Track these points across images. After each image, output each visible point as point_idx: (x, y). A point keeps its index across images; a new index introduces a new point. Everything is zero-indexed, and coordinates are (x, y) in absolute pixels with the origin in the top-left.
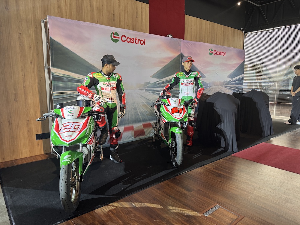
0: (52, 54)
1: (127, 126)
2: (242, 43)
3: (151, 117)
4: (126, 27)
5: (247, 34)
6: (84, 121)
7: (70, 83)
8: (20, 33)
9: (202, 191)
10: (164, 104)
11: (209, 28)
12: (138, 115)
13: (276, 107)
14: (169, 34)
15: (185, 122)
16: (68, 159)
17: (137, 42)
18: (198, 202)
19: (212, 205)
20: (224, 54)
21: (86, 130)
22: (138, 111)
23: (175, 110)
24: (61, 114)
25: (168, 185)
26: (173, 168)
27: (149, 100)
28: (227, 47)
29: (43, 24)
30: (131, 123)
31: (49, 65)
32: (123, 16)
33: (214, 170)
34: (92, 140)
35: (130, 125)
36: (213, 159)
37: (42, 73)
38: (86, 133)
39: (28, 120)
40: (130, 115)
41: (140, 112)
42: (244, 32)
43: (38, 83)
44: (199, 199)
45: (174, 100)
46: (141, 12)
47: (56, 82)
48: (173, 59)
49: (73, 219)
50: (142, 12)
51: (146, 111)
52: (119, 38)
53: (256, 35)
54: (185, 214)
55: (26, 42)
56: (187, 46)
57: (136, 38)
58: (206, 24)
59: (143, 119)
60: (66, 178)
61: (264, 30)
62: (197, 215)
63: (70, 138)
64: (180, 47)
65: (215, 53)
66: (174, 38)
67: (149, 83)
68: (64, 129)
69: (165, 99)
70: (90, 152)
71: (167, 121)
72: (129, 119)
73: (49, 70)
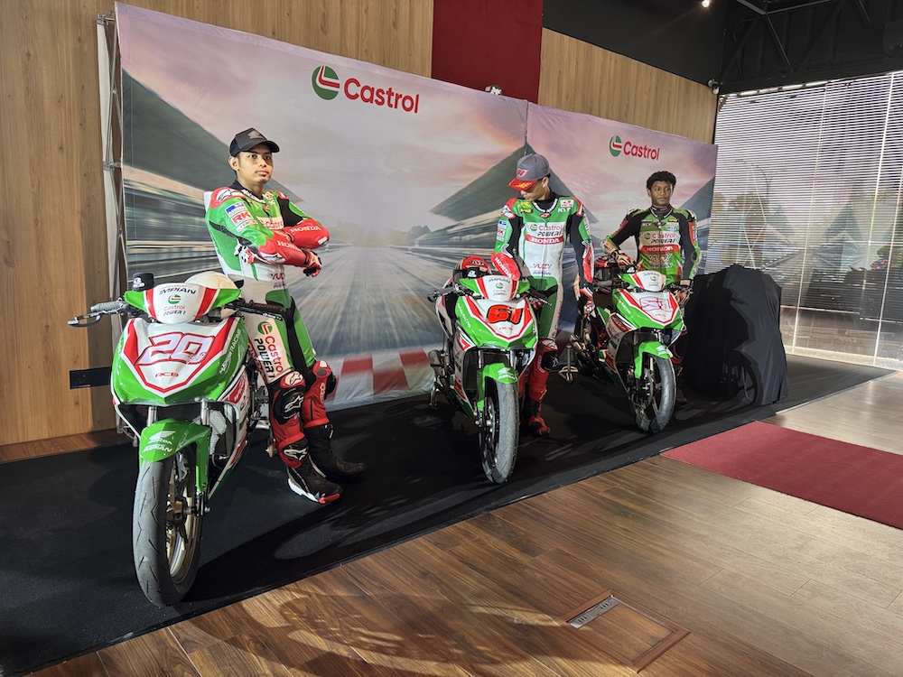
0: (127, 125)
1: (352, 357)
2: (709, 124)
3: (428, 333)
4: (362, 54)
5: (726, 98)
6: (216, 330)
7: (180, 217)
8: (29, 55)
9: (568, 555)
10: (469, 292)
11: (612, 71)
12: (388, 324)
13: (799, 321)
14: (492, 84)
15: (528, 351)
16: (162, 443)
17: (393, 102)
18: (555, 588)
19: (597, 595)
20: (654, 155)
21: (223, 359)
22: (388, 312)
23: (498, 314)
24: (146, 306)
25: (468, 535)
26: (484, 486)
27: (422, 281)
28: (663, 135)
29: (101, 30)
30: (364, 350)
31: (116, 159)
32: (354, 20)
33: (607, 496)
34: (240, 390)
35: (362, 356)
36: (605, 463)
37: (95, 182)
38: (220, 367)
39: (47, 326)
40: (362, 326)
41: (394, 318)
42: (717, 91)
43: (83, 214)
44: (558, 579)
45: (499, 281)
46: (408, 13)
47: (136, 212)
48: (501, 160)
49: (173, 626)
50: (411, 12)
51: (414, 316)
52: (337, 86)
53: (754, 102)
54: (515, 621)
55: (46, 83)
56: (545, 123)
57: (390, 89)
58: (605, 62)
59: (401, 338)
60: (154, 501)
61: (776, 89)
62: (550, 624)
63: (171, 380)
64: (523, 125)
65: (627, 151)
66: (506, 97)
67: (426, 230)
68: (154, 353)
69: (470, 278)
70: (232, 425)
71: (472, 345)
72: (359, 338)
73: (117, 173)
